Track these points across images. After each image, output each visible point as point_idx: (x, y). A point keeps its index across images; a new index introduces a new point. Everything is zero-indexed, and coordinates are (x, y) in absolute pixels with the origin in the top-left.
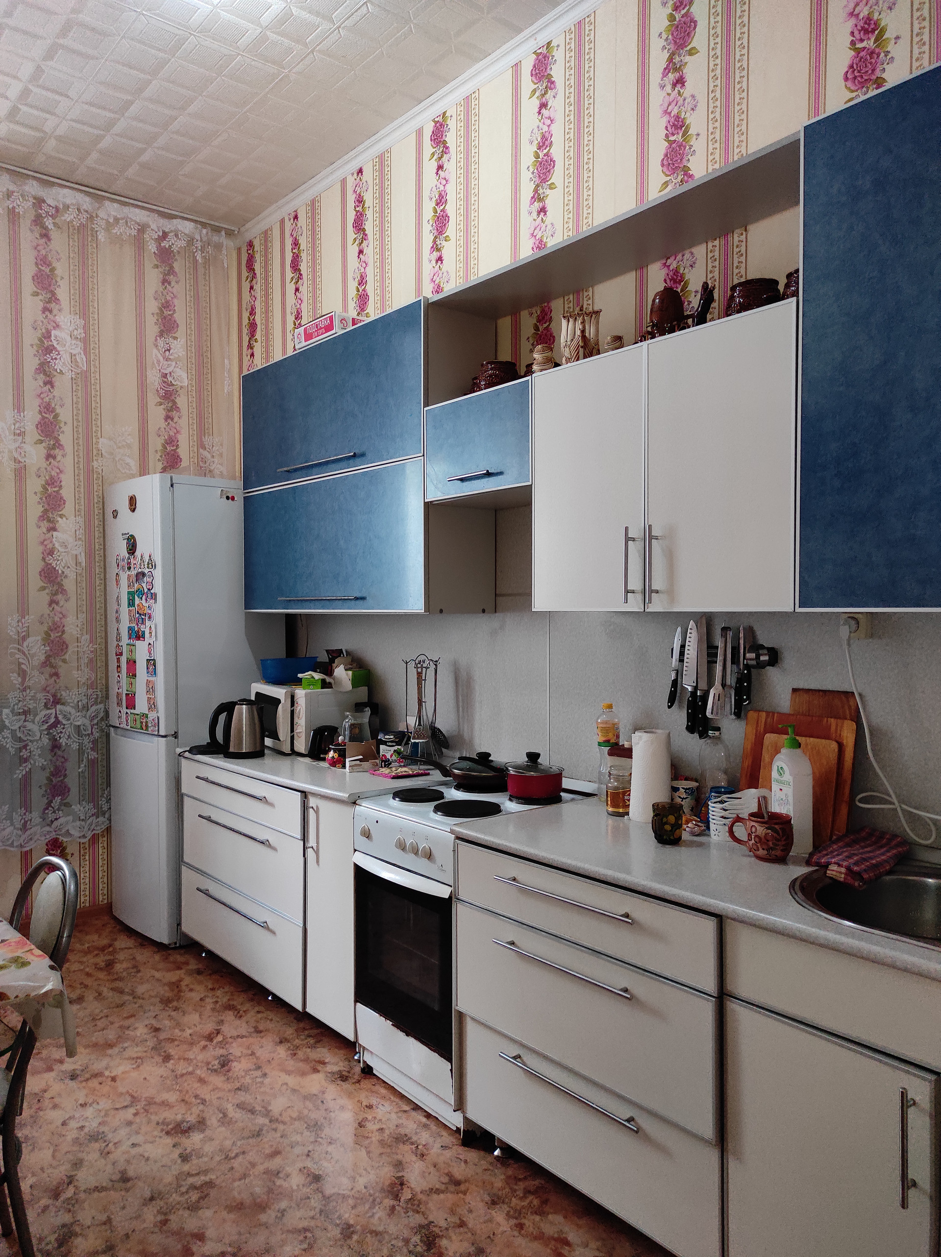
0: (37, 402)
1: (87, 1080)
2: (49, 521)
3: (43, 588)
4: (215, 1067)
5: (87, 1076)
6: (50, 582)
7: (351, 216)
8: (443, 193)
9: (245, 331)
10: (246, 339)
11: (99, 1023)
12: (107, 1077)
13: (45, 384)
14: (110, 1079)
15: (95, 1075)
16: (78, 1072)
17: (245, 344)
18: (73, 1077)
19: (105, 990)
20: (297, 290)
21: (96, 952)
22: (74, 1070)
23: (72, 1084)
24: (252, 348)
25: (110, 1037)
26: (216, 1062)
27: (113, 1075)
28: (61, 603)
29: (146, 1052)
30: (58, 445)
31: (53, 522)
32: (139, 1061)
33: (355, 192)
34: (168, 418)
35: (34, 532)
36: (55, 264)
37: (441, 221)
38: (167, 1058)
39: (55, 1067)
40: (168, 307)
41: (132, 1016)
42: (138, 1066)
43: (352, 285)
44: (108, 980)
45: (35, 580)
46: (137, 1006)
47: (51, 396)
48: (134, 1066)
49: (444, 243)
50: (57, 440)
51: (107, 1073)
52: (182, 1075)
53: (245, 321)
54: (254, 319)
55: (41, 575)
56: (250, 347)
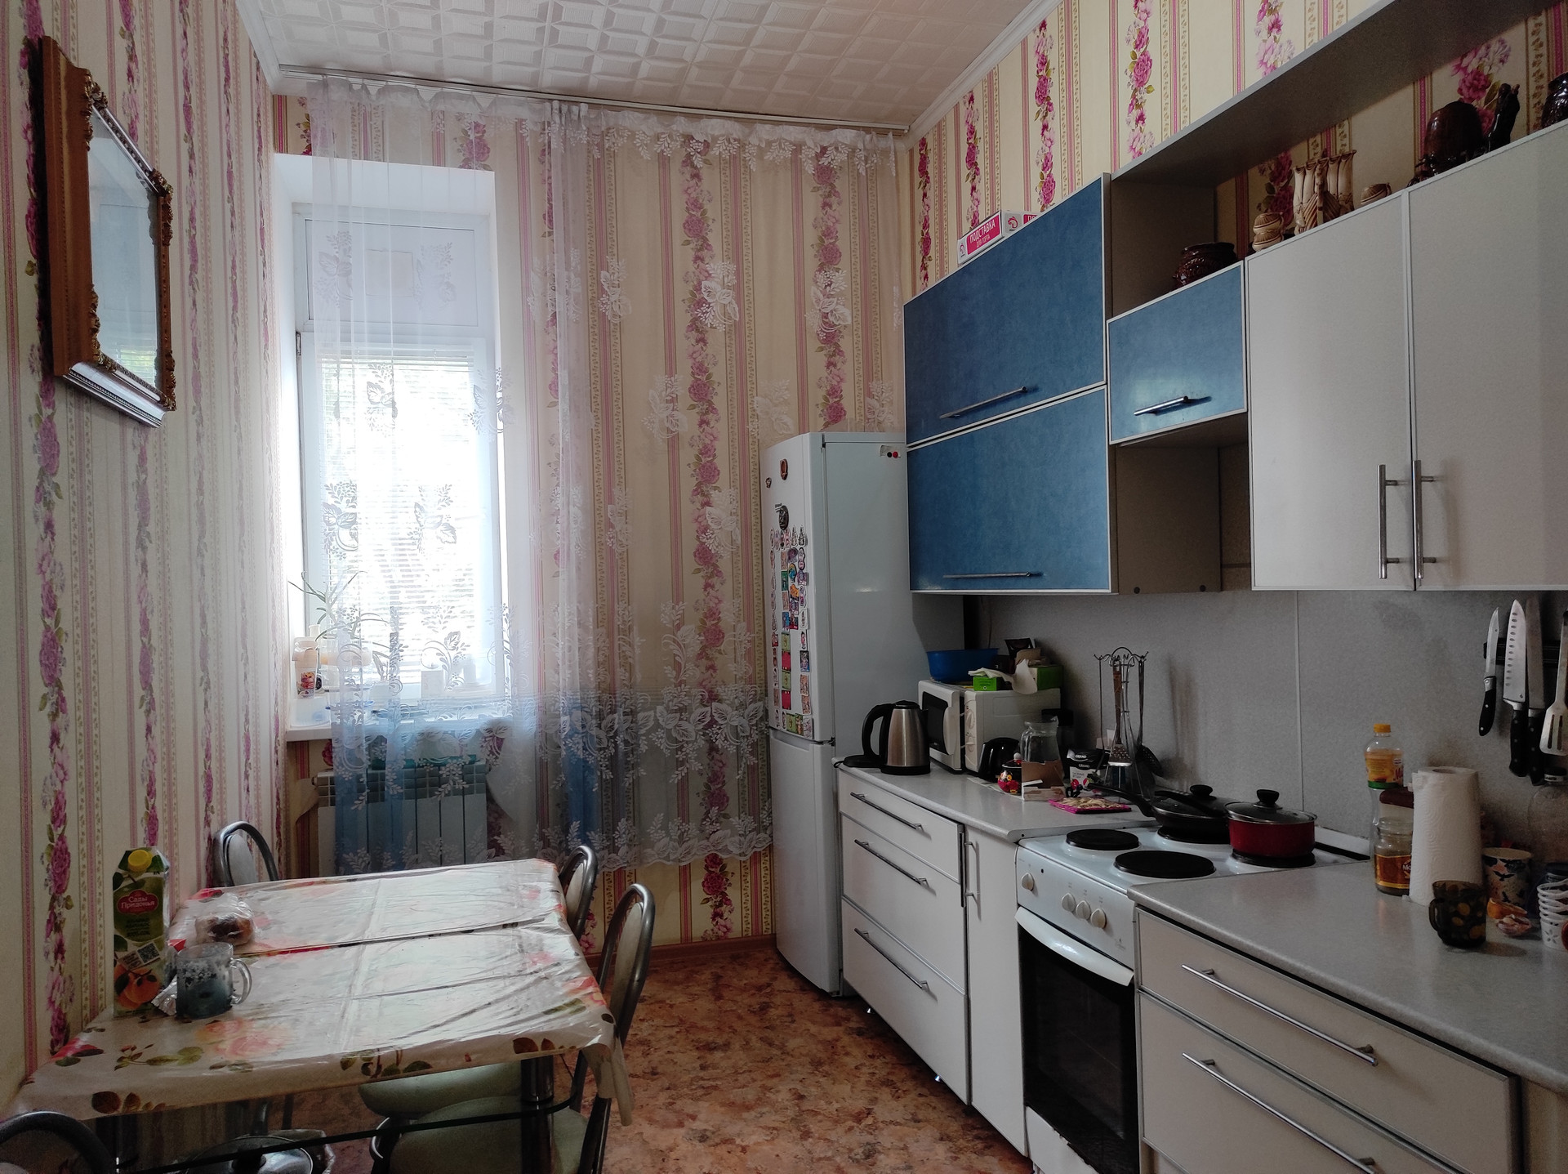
0: (690, 362)
1: (717, 1144)
2: (703, 495)
3: (698, 571)
4: (858, 1157)
5: (717, 1140)
6: (705, 563)
7: (1033, 83)
8: (1143, 31)
9: (918, 248)
10: (919, 257)
11: (740, 1078)
12: (738, 1145)
13: (698, 341)
14: (740, 1149)
15: (726, 1141)
16: (708, 1134)
17: (919, 264)
18: (703, 1138)
19: (754, 1038)
20: (974, 189)
21: (753, 991)
22: (705, 1130)
23: (700, 1147)
24: (925, 269)
25: (749, 1097)
26: (860, 1151)
27: (744, 1144)
28: (717, 587)
29: (783, 1122)
30: (711, 409)
31: (706, 496)
32: (775, 1132)
33: (1037, 52)
34: (830, 364)
35: (688, 508)
36: (707, 206)
37: (1142, 67)
38: (806, 1135)
39: (686, 1123)
40: (829, 235)
41: (777, 1075)
42: (773, 1139)
43: (1036, 171)
44: (759, 1027)
45: (689, 562)
46: (784, 1063)
47: (704, 355)
48: (769, 1138)
49: (1146, 96)
50: (710, 403)
51: (738, 1141)
52: (820, 1159)
53: (919, 237)
54: (927, 233)
55: (695, 556)
56: (924, 267)
